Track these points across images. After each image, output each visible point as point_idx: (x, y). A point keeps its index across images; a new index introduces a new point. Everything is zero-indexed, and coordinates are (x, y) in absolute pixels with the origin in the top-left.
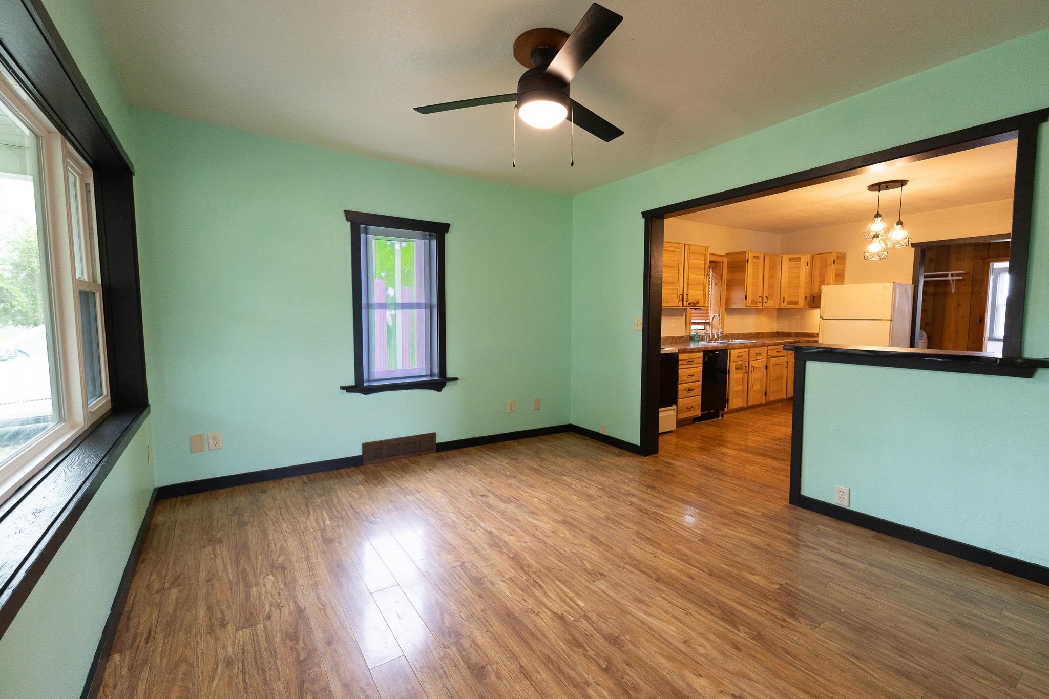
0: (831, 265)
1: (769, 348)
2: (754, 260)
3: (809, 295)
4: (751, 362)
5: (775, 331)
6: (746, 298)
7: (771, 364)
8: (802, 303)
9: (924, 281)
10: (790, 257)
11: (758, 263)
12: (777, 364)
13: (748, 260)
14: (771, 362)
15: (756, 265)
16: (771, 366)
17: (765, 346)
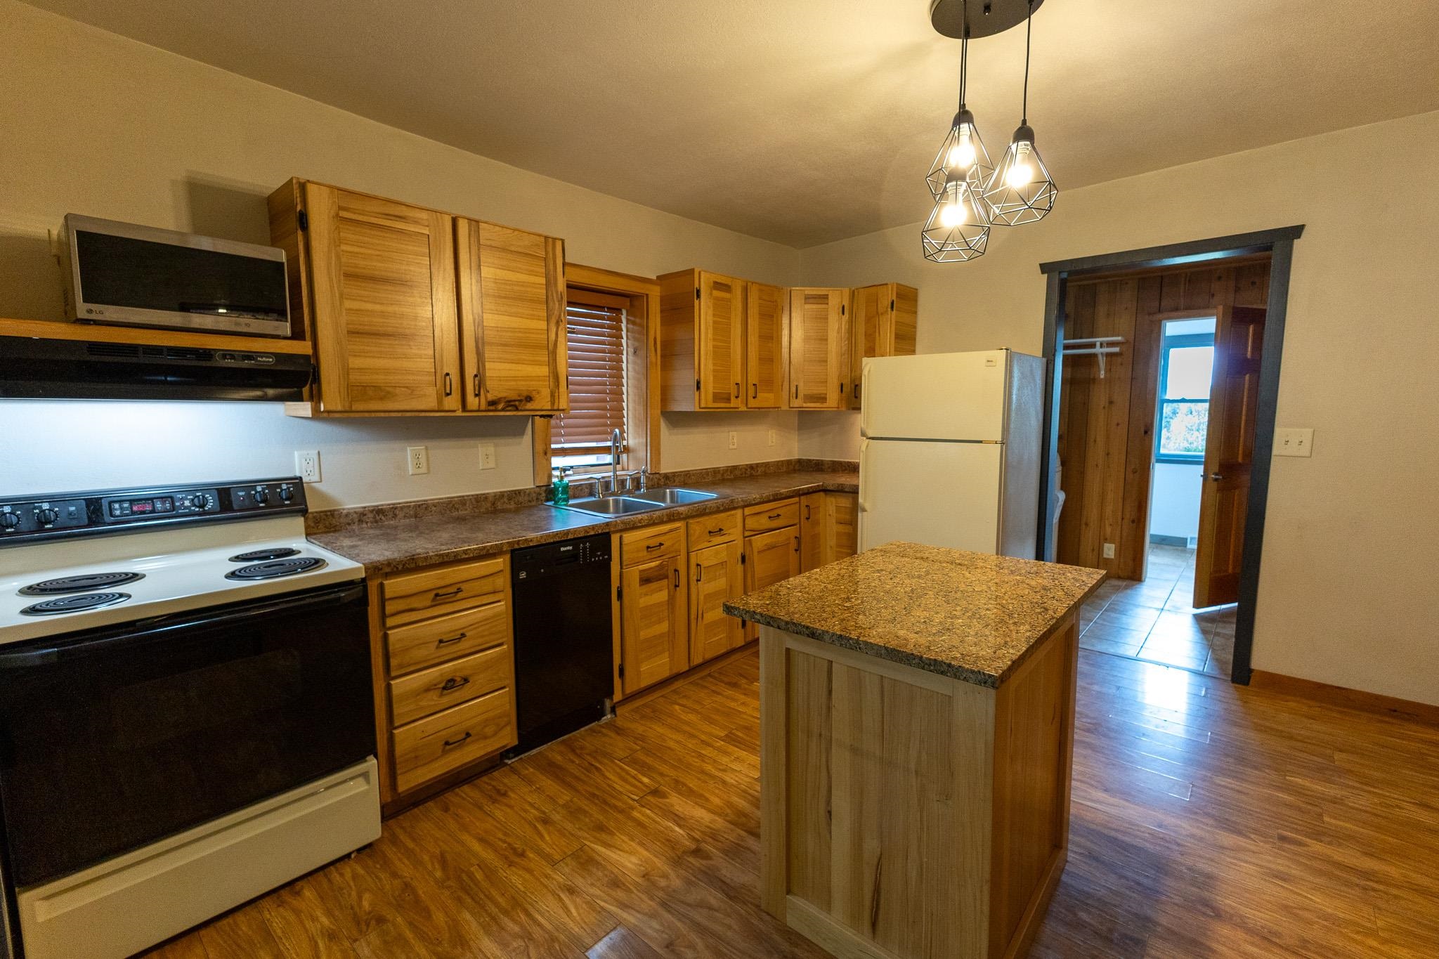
0: (887, 311)
1: (748, 511)
2: (716, 293)
3: (847, 381)
4: (693, 555)
5: (795, 456)
6: (698, 388)
7: (755, 551)
8: (833, 399)
9: (1065, 357)
10: (806, 292)
11: (729, 300)
12: (771, 547)
13: (698, 291)
14: (754, 545)
15: (722, 309)
16: (756, 554)
17: (735, 508)
